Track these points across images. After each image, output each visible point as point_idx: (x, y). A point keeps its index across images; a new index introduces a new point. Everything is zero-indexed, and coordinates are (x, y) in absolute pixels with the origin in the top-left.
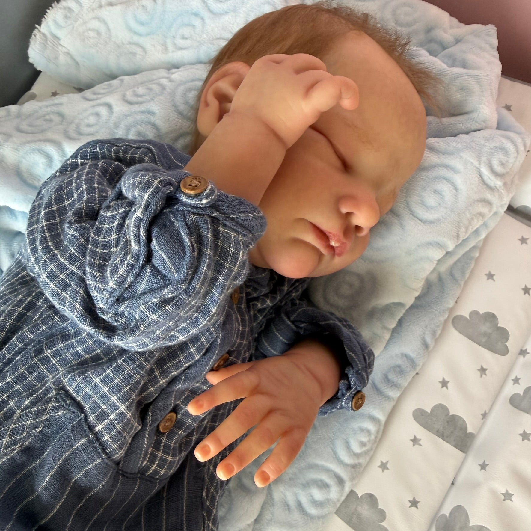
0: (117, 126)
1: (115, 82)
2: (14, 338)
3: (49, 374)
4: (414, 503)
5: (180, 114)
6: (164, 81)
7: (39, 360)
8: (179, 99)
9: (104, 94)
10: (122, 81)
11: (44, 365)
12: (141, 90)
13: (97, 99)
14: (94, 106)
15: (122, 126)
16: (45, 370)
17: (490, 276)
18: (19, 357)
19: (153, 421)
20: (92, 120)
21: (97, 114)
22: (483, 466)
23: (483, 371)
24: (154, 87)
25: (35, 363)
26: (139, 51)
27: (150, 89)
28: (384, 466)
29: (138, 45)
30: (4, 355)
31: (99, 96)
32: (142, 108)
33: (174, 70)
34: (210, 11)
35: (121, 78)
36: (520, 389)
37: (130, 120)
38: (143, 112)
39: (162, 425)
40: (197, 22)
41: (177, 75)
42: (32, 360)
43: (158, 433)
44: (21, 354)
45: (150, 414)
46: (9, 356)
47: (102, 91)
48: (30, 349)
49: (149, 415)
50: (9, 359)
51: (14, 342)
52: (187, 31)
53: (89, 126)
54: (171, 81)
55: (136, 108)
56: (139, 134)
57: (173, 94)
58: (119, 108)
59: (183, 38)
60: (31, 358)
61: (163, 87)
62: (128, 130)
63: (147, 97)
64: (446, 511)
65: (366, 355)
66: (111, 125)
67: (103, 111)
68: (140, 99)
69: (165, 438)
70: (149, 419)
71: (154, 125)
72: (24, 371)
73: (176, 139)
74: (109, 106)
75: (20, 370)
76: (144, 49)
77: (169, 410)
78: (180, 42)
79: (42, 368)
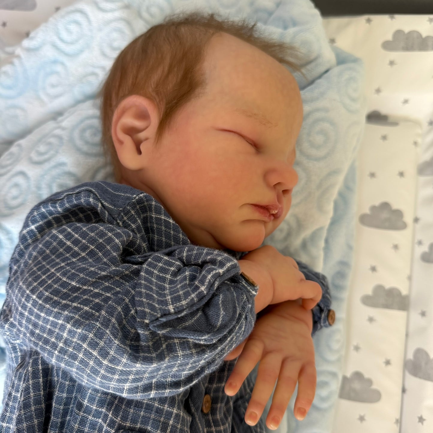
0: (39, 188)
1: (14, 149)
2: (54, 404)
3: (97, 419)
4: (388, 363)
5: (87, 154)
6: (58, 132)
7: (84, 412)
8: (79, 143)
9: (10, 165)
10: (19, 146)
11: (90, 414)
12: (42, 148)
13: (9, 171)
14: (9, 180)
15: (44, 186)
16: (93, 418)
17: (372, 175)
18: (68, 418)
19: (197, 409)
20: (14, 192)
21: (16, 185)
22: (423, 314)
23: (396, 247)
24: (52, 140)
25: (83, 416)
26: (18, 112)
27: (50, 144)
28: (357, 348)
29: (15, 107)
30: (55, 422)
31: (9, 168)
32: (52, 163)
33: (60, 119)
34: (67, 55)
35: (16, 143)
36: (425, 248)
37: (48, 178)
38: (55, 167)
39: (204, 408)
40: (59, 68)
41: (67, 122)
42: (79, 415)
43: (205, 415)
44: (68, 414)
45: (191, 405)
46: (59, 420)
47: (8, 162)
48: (73, 407)
49: (191, 407)
50: (61, 423)
51: (55, 407)
52: (53, 79)
53: (15, 198)
54: (63, 129)
55: (47, 166)
56: (61, 186)
57: (71, 140)
58: (33, 172)
59: (53, 86)
60: (77, 414)
61: (60, 138)
62: (50, 187)
63: (52, 152)
64: (410, 356)
65: (322, 281)
66: (34, 189)
67: (20, 180)
68: (46, 157)
69: (210, 416)
70: (193, 410)
71: (70, 174)
72: (78, 427)
73: (94, 176)
74: (22, 173)
75: (75, 427)
76: (23, 109)
77: (204, 394)
78: (52, 91)
79: (90, 417)
